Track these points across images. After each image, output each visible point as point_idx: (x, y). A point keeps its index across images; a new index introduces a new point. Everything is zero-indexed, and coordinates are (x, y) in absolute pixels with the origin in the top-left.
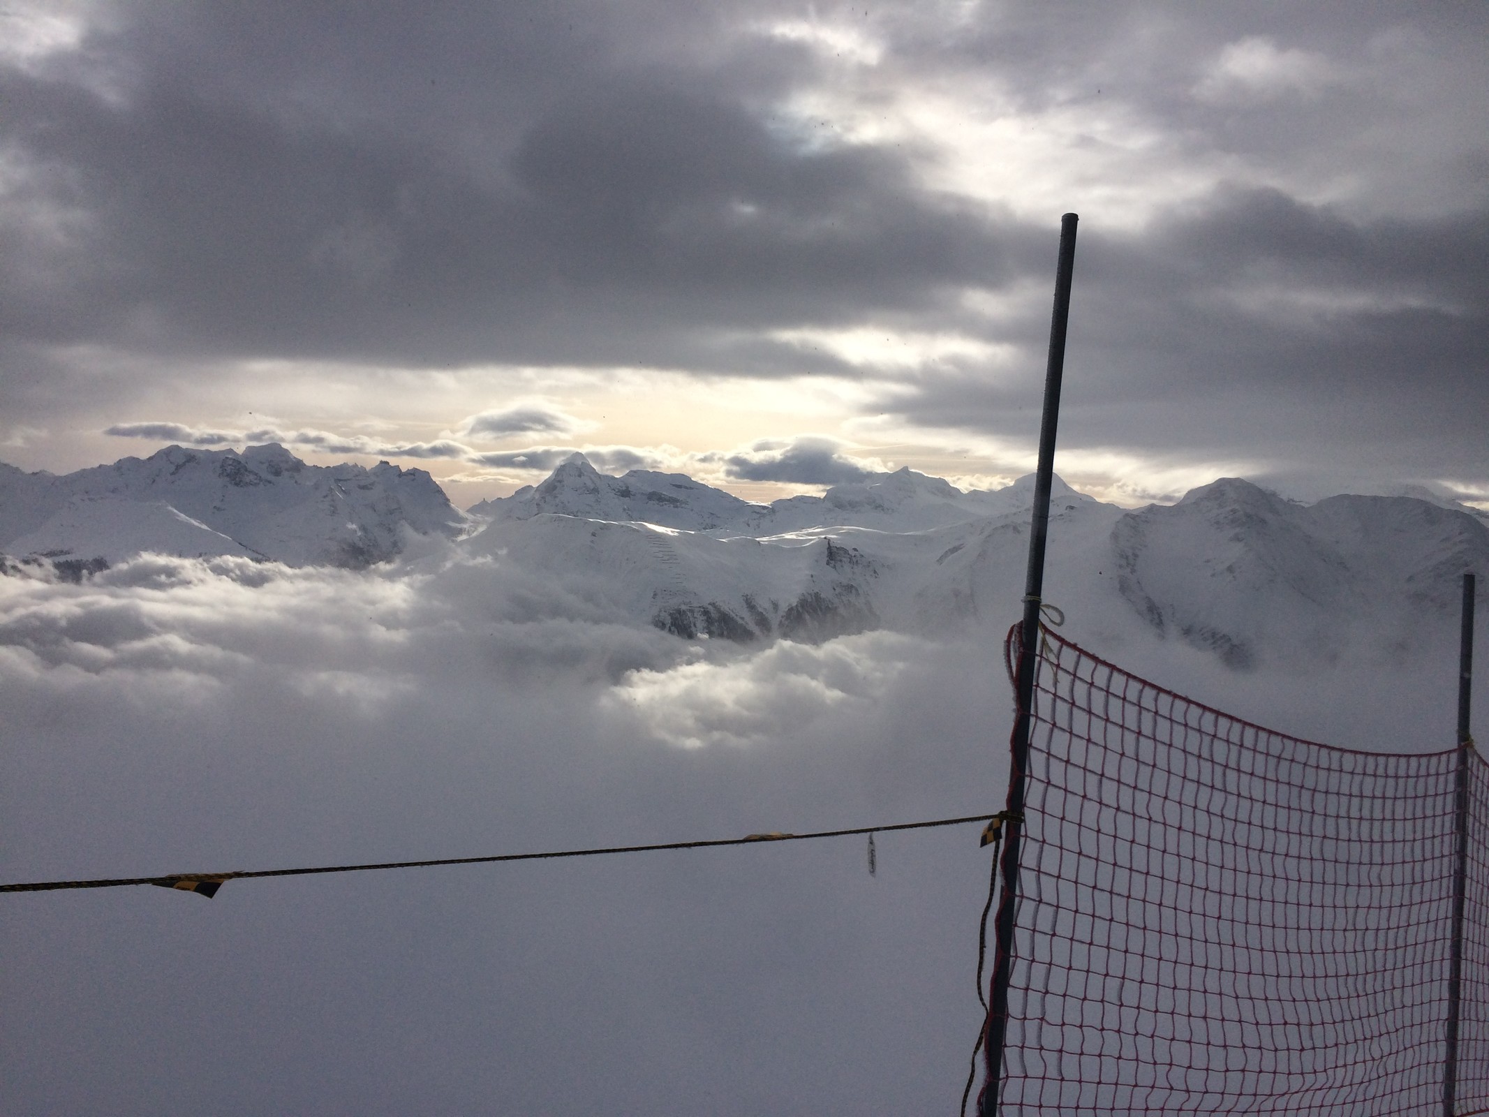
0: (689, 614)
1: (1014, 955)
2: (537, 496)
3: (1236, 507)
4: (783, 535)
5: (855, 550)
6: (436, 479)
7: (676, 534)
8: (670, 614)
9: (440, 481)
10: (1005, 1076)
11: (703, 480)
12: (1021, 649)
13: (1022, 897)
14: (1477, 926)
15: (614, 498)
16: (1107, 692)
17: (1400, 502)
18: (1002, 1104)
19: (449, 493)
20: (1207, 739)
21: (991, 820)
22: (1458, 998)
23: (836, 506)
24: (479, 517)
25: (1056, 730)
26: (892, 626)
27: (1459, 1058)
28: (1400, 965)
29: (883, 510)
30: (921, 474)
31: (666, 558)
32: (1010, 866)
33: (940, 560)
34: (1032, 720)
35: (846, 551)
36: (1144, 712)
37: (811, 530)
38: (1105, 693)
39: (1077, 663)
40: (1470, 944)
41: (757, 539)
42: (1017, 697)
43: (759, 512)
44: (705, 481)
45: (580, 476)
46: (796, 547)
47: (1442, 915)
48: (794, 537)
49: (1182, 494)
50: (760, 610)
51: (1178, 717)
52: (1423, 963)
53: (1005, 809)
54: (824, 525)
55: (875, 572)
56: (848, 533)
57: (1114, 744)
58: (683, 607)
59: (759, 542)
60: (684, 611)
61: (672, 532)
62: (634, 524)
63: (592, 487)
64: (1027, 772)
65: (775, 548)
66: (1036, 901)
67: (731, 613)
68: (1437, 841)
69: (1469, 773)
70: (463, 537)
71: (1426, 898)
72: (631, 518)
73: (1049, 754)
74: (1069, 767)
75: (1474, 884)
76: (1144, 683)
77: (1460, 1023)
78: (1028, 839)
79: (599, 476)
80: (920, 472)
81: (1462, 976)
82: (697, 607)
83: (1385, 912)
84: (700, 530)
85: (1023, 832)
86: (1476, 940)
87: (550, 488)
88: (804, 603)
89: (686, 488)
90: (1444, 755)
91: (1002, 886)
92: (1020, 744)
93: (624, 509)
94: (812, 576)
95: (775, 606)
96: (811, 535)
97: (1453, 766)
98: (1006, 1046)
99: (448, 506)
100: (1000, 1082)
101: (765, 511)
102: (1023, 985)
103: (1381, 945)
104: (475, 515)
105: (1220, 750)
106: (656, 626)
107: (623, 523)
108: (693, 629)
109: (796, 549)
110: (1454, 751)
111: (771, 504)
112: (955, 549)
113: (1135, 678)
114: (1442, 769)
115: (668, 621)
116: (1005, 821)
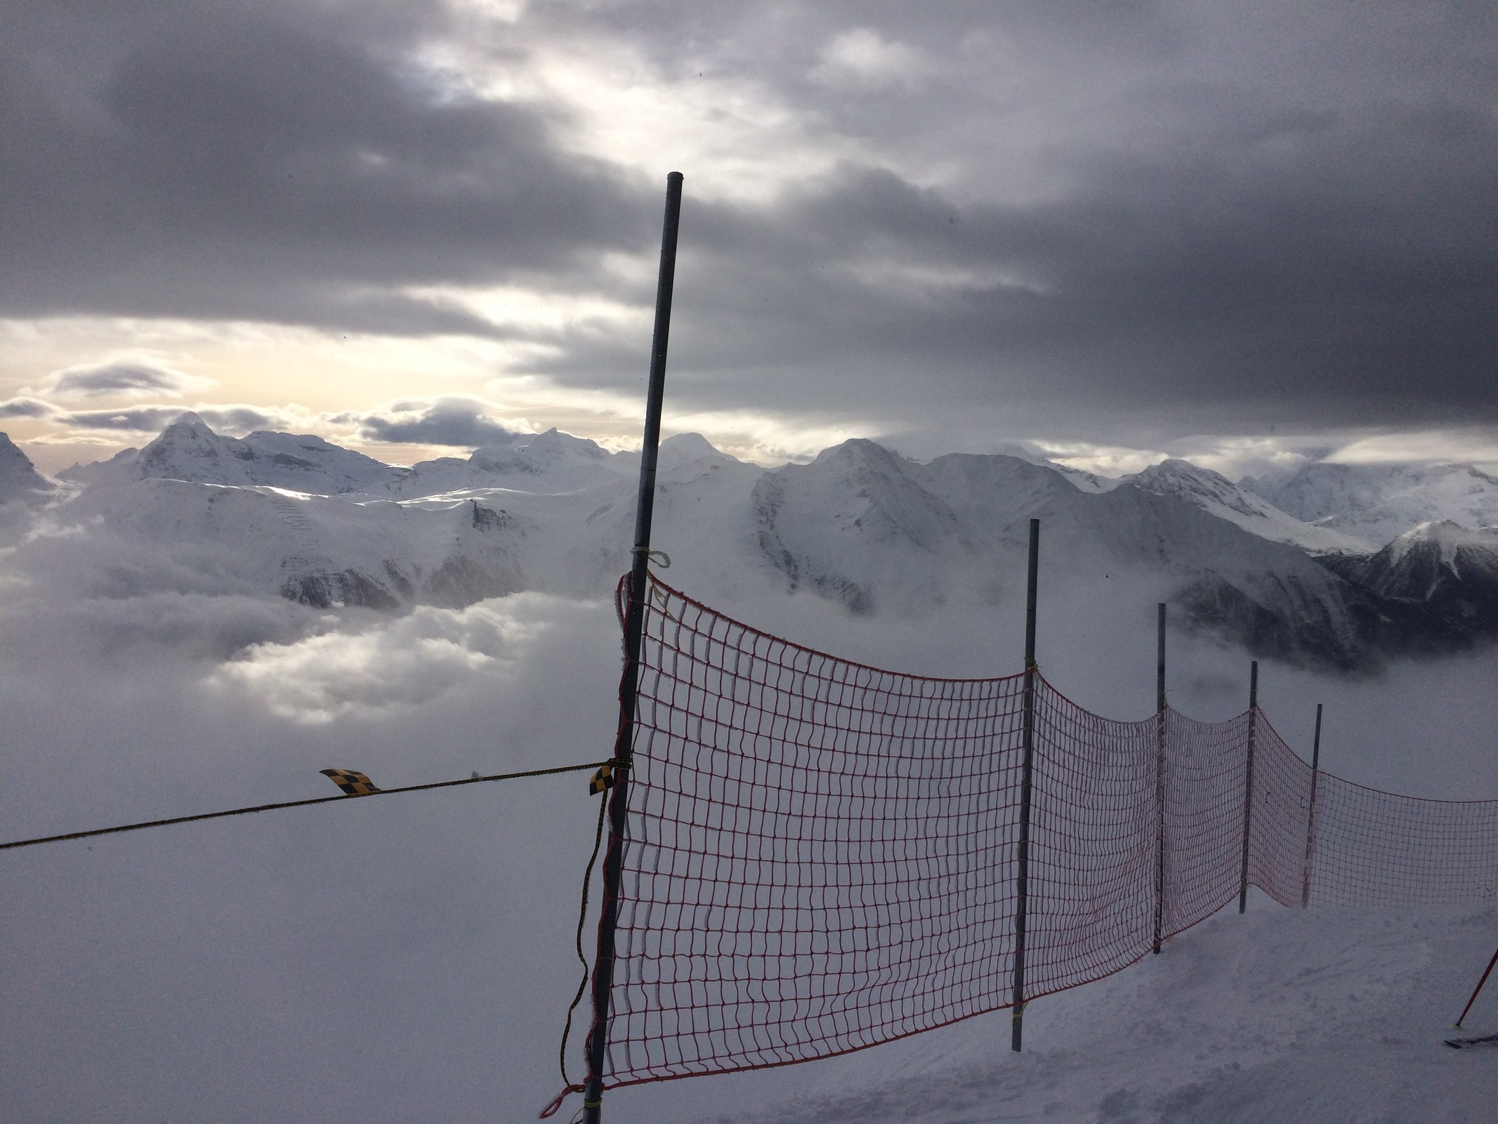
0: (324, 582)
1: (622, 897)
2: (142, 460)
3: (864, 465)
4: (427, 498)
5: (503, 512)
6: (16, 442)
7: (307, 499)
8: (302, 583)
9: (19, 443)
10: (612, 1015)
11: (337, 441)
12: (630, 599)
13: (630, 840)
14: (1042, 830)
15: (234, 461)
16: (710, 637)
17: (999, 459)
18: (610, 1043)
19: (31, 457)
20: (799, 677)
21: (599, 768)
22: (1026, 894)
23: (483, 467)
24: (70, 484)
25: (662, 677)
26: (541, 587)
27: (1026, 948)
28: (972, 868)
29: (531, 471)
30: (569, 435)
31: (297, 524)
32: (618, 811)
33: (589, 520)
34: (641, 668)
35: (493, 514)
36: (742, 655)
37: (456, 493)
38: (707, 639)
39: (683, 611)
40: (1036, 846)
41: (398, 503)
42: (626, 645)
43: (400, 474)
44: (339, 442)
45: (193, 437)
46: (440, 511)
47: (1008, 821)
48: (438, 500)
49: (816, 454)
50: (402, 575)
51: (774, 657)
52: (994, 865)
53: (613, 756)
54: (469, 487)
55: (524, 534)
56: (495, 495)
57: (713, 686)
58: (316, 575)
59: (400, 506)
60: (317, 579)
61: (303, 496)
62: (258, 488)
63: (208, 448)
64: (635, 719)
65: (415, 510)
66: (642, 842)
67: (370, 580)
68: (1004, 755)
69: (1034, 694)
70: (52, 505)
71: (992, 806)
72: (255, 482)
73: (655, 699)
74: (674, 712)
75: (1039, 792)
76: (745, 627)
77: (1028, 917)
78: (636, 783)
79: (217, 438)
80: (567, 433)
81: (1029, 875)
82: (332, 574)
83: (953, 821)
84: (335, 494)
85: (631, 778)
86: (1042, 843)
87: (157, 453)
88: (448, 566)
89: (318, 450)
90: (1012, 679)
91: (610, 832)
92: (628, 692)
93: (247, 473)
94: (458, 539)
95: (418, 570)
96: (457, 497)
97: (1020, 688)
98: (613, 986)
99: (32, 471)
100: (608, 1022)
101: (407, 474)
102: (628, 926)
103: (953, 851)
104: (66, 482)
105: (811, 686)
106: (284, 596)
107: (245, 488)
108: (328, 597)
109: (440, 512)
110: (1021, 675)
111: (413, 467)
112: (605, 509)
113: (736, 623)
114: (1011, 692)
115: (299, 589)
116: (614, 768)
